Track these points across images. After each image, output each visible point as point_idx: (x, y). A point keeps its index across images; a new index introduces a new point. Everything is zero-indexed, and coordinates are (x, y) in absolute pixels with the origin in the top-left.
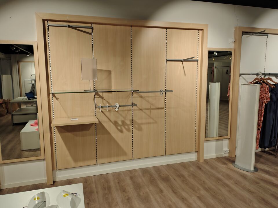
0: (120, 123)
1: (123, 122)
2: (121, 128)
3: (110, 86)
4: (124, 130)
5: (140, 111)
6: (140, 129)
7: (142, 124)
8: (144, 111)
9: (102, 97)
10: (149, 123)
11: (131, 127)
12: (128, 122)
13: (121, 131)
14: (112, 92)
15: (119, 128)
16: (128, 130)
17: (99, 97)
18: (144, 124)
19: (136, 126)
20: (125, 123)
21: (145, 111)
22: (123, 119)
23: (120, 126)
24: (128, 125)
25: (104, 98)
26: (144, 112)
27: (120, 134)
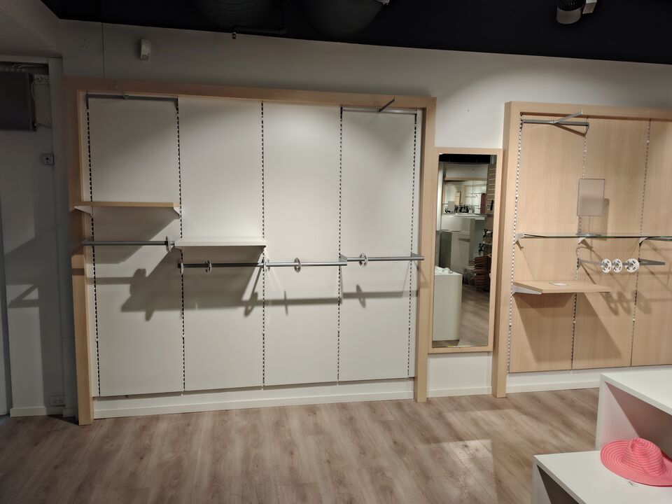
0: (615, 296)
1: (621, 295)
2: (616, 306)
3: (606, 228)
4: (621, 310)
5: (651, 276)
6: (647, 310)
7: (651, 300)
8: (657, 276)
9: (589, 248)
10: (663, 300)
11: (632, 304)
12: (629, 296)
13: (616, 312)
14: (608, 239)
15: (613, 305)
16: (628, 311)
17: (585, 246)
18: (656, 300)
19: (642, 304)
20: (624, 297)
21: (659, 276)
22: (620, 290)
23: (615, 302)
24: (627, 301)
25: (593, 249)
26: (657, 278)
27: (613, 317)
